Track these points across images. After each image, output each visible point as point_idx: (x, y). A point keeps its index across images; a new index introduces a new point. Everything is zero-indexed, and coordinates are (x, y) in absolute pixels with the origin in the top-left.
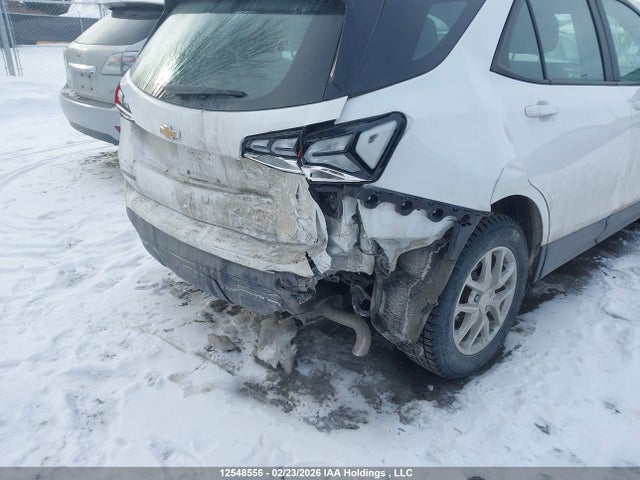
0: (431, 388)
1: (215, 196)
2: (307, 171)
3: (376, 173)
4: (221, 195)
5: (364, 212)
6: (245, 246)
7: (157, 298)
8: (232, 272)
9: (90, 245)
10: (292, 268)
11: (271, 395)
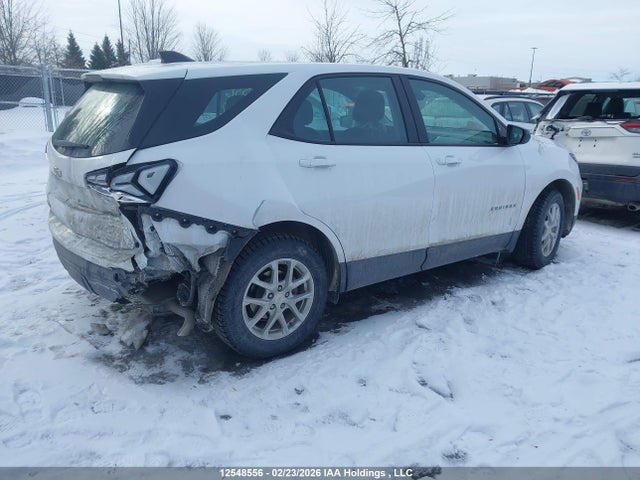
0: (238, 364)
1: (87, 216)
2: (116, 196)
3: (155, 198)
4: (90, 215)
5: (156, 224)
6: (100, 251)
7: (76, 301)
8: (93, 270)
9: (45, 263)
10: (122, 265)
11: (116, 363)
